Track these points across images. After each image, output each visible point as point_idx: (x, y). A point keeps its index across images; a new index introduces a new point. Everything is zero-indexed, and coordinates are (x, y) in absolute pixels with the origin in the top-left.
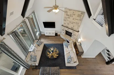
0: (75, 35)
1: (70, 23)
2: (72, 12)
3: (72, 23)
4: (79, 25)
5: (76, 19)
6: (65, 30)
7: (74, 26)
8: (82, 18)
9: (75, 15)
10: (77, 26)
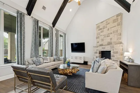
0: (117, 53)
1: (104, 37)
2: (105, 22)
3: (107, 36)
4: (119, 32)
5: (112, 28)
6: (98, 52)
7: (111, 39)
8: (119, 21)
9: (109, 24)
10: (116, 36)
